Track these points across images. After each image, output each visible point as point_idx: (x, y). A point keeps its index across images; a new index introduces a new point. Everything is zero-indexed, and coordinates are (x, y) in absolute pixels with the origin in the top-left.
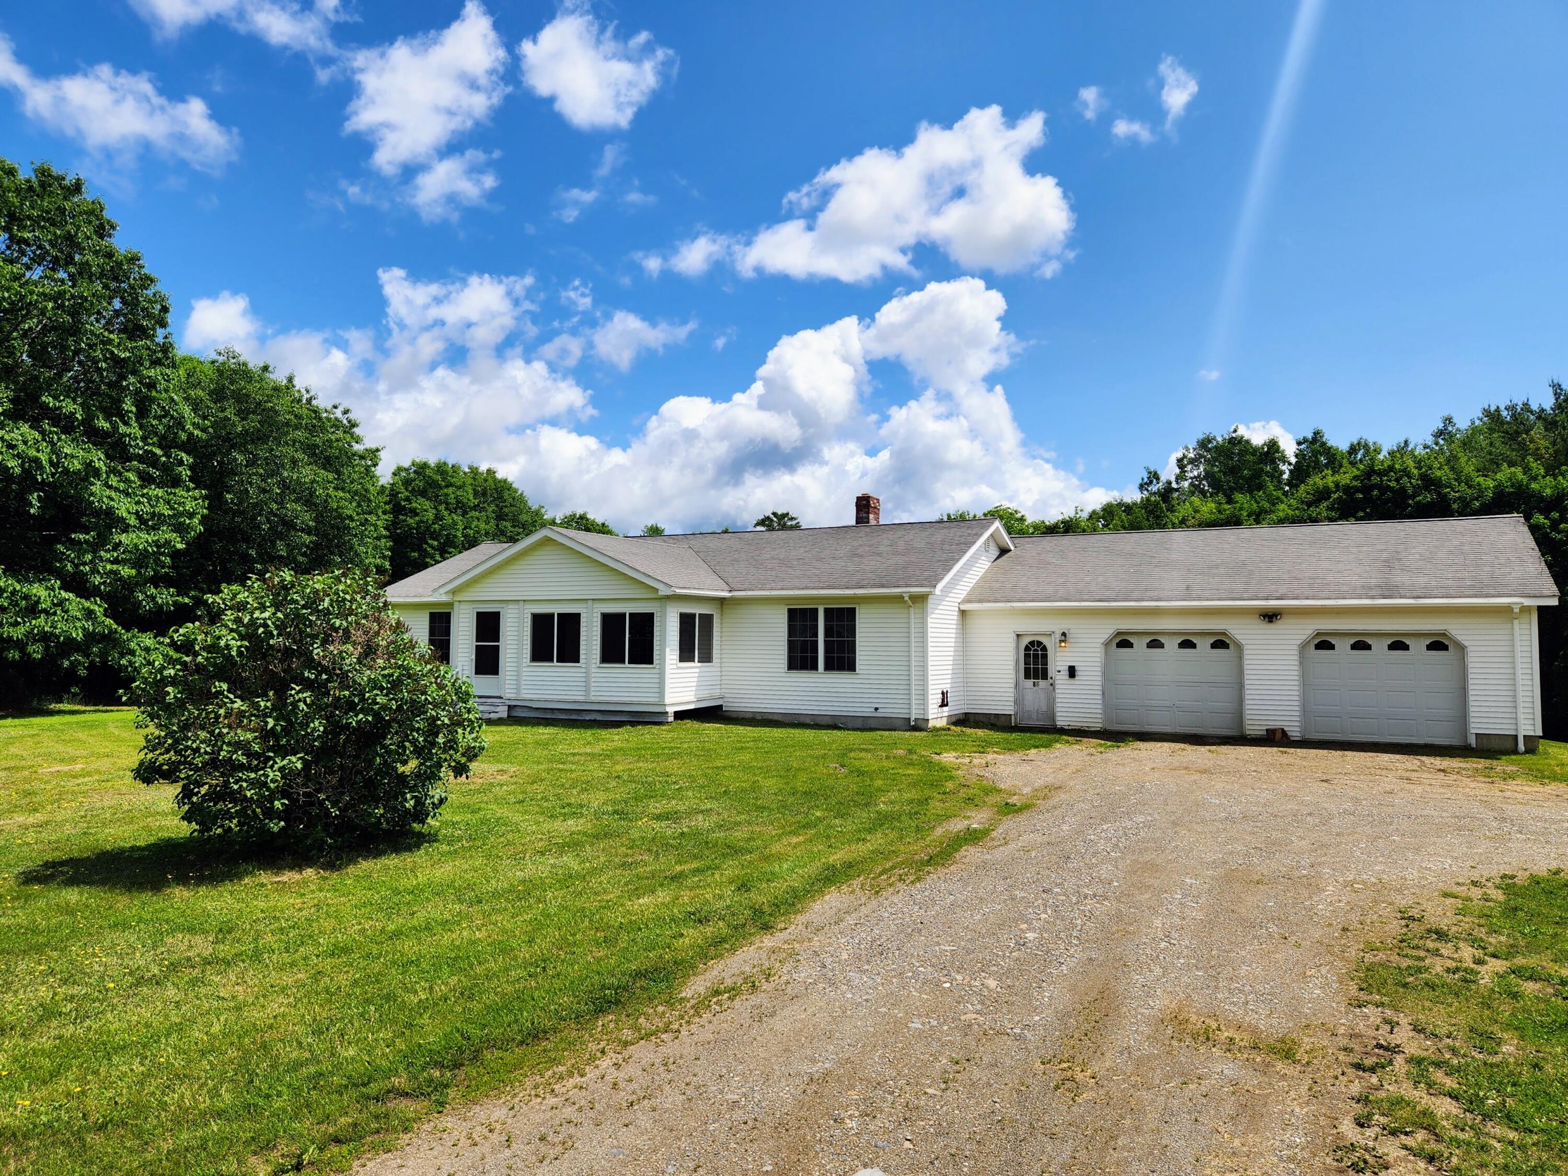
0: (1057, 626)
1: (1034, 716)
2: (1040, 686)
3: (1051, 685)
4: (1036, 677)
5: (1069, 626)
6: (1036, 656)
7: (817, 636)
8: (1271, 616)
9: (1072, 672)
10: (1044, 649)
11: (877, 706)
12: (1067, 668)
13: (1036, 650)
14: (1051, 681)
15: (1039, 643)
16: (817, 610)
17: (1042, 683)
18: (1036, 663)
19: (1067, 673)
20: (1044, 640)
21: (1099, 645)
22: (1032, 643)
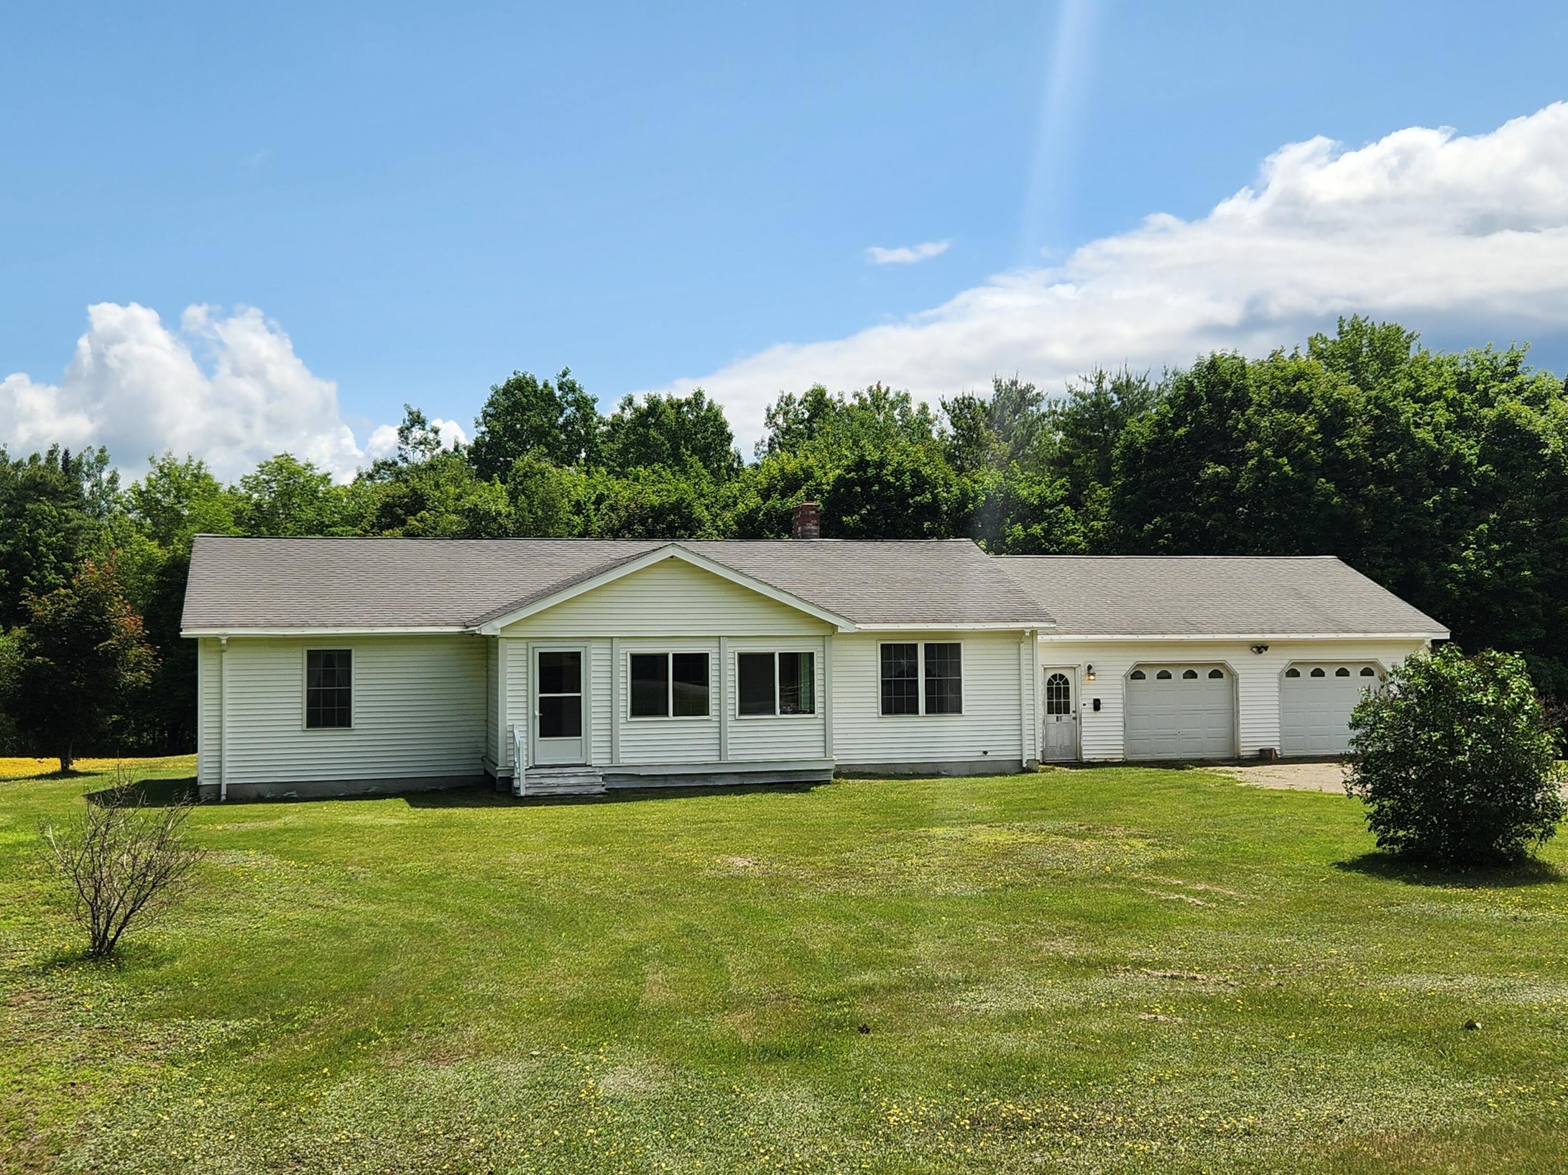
0: (1082, 659)
1: (1058, 751)
2: (1063, 721)
3: (1075, 718)
4: (1058, 712)
5: (1094, 659)
6: (1058, 689)
7: (916, 676)
8: (1260, 648)
9: (1097, 705)
10: (1066, 682)
11: (985, 749)
12: (1092, 701)
13: (1058, 684)
14: (1074, 715)
15: (1061, 676)
16: (915, 646)
17: (1065, 717)
18: (1058, 697)
19: (1092, 706)
20: (1068, 674)
21: (1120, 677)
22: (1054, 676)
